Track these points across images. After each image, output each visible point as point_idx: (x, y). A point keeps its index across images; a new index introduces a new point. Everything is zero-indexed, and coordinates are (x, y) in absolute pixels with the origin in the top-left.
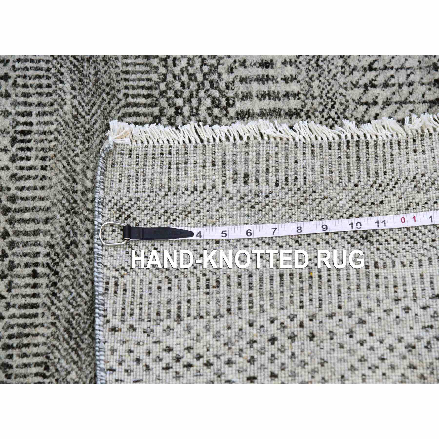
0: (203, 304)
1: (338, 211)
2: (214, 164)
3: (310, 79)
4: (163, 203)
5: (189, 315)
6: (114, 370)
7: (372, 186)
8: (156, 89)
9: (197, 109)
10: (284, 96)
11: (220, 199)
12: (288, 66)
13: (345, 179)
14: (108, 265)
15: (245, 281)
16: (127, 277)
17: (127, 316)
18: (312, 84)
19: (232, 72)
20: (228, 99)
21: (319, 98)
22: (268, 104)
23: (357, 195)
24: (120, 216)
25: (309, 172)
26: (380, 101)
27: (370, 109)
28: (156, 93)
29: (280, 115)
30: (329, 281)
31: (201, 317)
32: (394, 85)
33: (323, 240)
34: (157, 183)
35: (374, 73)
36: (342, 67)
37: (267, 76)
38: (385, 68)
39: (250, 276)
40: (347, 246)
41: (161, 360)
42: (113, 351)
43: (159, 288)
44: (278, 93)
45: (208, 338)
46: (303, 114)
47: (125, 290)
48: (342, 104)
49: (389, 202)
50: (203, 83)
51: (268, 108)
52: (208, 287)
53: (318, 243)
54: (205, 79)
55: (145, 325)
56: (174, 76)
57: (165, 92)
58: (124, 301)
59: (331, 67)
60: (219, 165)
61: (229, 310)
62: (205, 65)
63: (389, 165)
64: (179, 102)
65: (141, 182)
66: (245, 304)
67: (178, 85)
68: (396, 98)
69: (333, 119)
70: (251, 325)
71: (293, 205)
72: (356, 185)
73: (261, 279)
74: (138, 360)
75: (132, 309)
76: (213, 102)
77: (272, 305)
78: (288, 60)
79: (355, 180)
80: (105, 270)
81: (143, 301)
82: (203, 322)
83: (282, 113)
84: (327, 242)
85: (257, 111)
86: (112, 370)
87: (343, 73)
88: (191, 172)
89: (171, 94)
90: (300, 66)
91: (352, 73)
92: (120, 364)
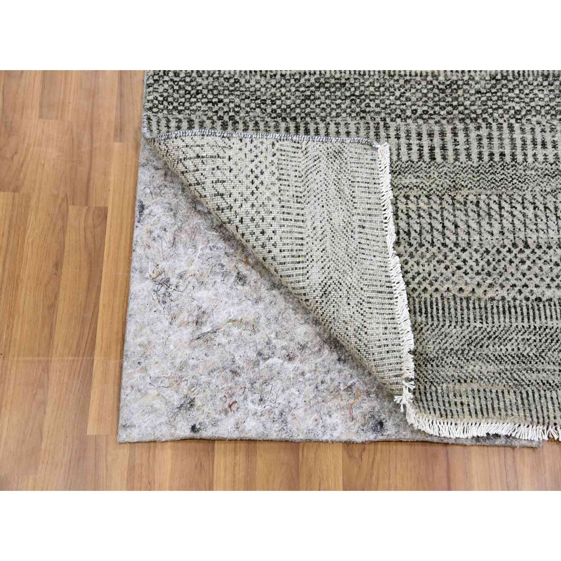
0: (287, 193)
1: (343, 276)
2: (369, 209)
3: (536, 170)
4: (344, 177)
5: (281, 185)
6: (251, 143)
7: (361, 299)
8: (524, 79)
9: (513, 101)
10: (525, 153)
11: (348, 211)
12: (544, 157)
13: (366, 282)
14: (309, 144)
15: (300, 218)
16: (302, 154)
17: (280, 152)
18: (533, 170)
19: (537, 124)
20: (520, 119)
21: (524, 173)
22: (519, 143)
23: (355, 289)
24: (336, 153)
25: (368, 262)
26: (525, 211)
27: (519, 204)
28: (521, 78)
29: (512, 149)
30: (296, 268)
31: (280, 191)
32: (536, 220)
33: (325, 265)
34: (356, 174)
35: (543, 209)
36: (545, 191)
37: (536, 145)
38: (547, 217)
39: (303, 221)
40: (320, 280)
41: (256, 168)
42: (262, 143)
43: (296, 171)
44: (526, 150)
45: (268, 194)
46: (514, 163)
47: (295, 153)
48: (522, 187)
49: (349, 309)
50: (529, 106)
51: (516, 142)
52: (297, 197)
53: (322, 262)
54: (532, 107)
55: (276, 161)
56: (532, 90)
57: (522, 84)
58: (289, 151)
59: (545, 183)
60: (369, 212)
61: (283, 207)
62: (541, 108)
63: (375, 311)
64: (517, 91)
65: (356, 165)
66: (286, 216)
67: (527, 91)
68: (528, 221)
69: (511, 181)
70: (273, 219)
71: (347, 250)
72: (362, 289)
73: (301, 227)
74: (256, 156)
75: (284, 155)
76: (518, 111)
77: (284, 232)
78: (547, 157)
79: (365, 288)
80: (305, 142)
81: (289, 162)
82: (277, 192)
83: (514, 151)
84: (323, 268)
85: (514, 136)
86: (252, 141)
87: (541, 191)
88: (364, 195)
89: (521, 87)
90: (544, 164)
91: (542, 196)
92: (255, 147)
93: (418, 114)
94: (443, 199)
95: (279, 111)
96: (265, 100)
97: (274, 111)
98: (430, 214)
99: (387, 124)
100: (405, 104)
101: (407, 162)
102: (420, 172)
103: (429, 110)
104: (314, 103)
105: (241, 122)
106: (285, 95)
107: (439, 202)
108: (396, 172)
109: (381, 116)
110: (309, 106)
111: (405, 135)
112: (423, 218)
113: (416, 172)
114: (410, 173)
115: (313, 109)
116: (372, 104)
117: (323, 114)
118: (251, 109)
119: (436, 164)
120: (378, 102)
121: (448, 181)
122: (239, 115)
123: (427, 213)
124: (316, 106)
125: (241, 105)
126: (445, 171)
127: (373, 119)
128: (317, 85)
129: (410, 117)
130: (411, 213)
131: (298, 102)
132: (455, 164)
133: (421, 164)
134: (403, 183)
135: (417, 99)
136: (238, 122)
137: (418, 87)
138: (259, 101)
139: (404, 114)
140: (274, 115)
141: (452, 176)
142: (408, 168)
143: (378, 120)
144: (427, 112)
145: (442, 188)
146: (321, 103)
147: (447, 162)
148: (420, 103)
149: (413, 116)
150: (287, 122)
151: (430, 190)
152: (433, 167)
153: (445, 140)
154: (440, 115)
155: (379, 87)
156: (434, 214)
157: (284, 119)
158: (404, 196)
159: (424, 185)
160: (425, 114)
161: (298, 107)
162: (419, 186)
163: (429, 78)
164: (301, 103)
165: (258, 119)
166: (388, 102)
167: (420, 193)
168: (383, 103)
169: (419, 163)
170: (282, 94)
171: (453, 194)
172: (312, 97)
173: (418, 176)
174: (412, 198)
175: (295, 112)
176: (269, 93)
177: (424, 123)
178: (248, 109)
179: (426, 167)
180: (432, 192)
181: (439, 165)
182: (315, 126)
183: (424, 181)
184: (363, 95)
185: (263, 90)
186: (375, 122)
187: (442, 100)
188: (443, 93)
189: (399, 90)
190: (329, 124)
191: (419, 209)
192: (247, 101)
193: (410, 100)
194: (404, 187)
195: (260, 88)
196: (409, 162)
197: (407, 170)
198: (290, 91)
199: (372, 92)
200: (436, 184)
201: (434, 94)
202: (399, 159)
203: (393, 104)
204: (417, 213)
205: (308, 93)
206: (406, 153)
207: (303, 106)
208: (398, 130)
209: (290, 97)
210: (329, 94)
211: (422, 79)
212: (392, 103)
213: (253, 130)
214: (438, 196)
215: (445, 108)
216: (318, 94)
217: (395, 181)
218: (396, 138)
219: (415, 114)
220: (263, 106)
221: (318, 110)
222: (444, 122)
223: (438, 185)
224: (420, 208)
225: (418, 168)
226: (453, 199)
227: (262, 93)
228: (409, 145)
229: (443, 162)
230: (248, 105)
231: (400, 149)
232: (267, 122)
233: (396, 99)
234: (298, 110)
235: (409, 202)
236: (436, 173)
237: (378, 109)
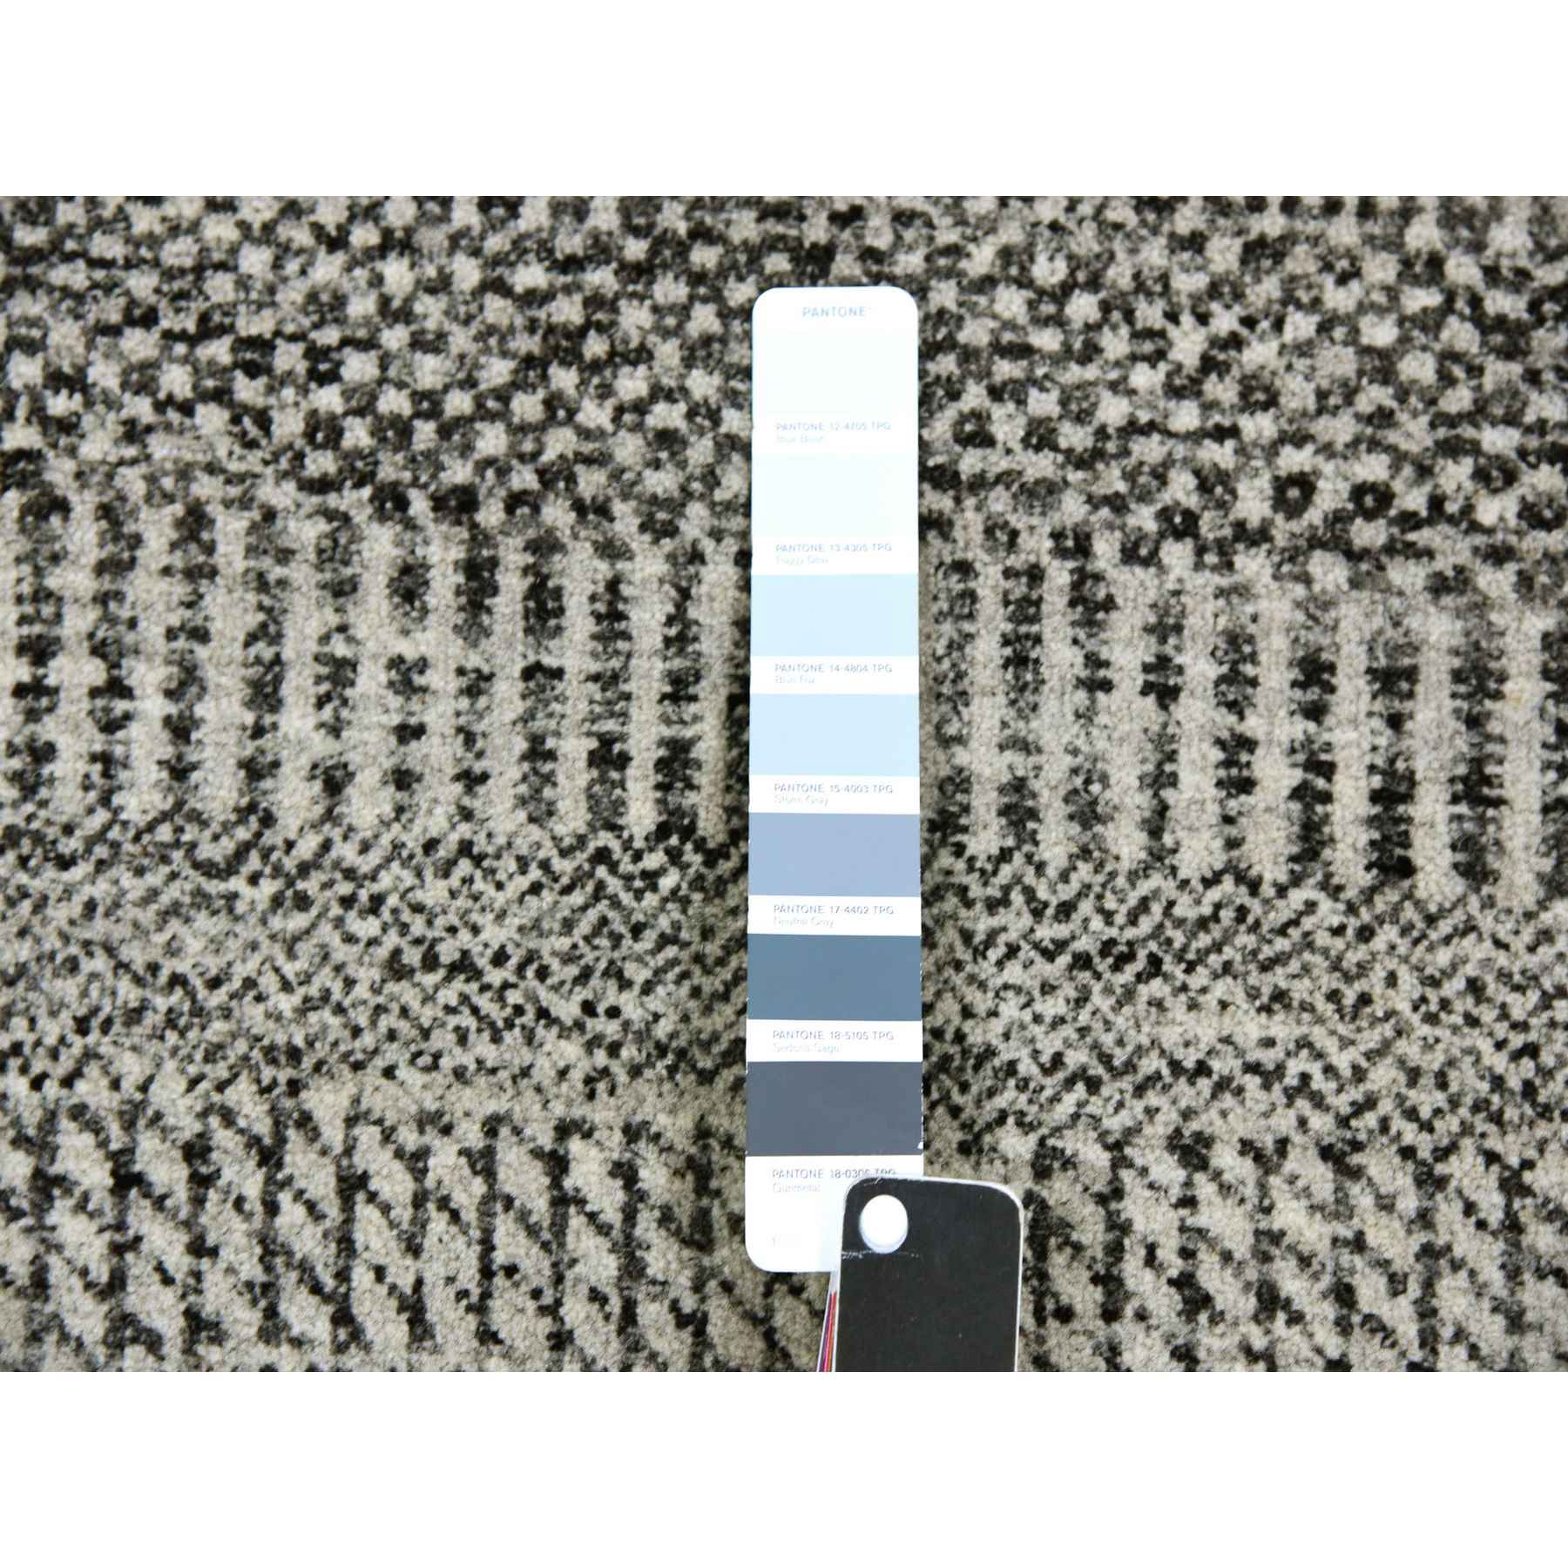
93: (1314, 516)
94: (1441, 1183)
95: (357, 434)
96: (264, 345)
97: (323, 431)
98: (1344, 1294)
99: (1098, 577)
100: (1234, 432)
101: (1210, 882)
102: (1294, 966)
103: (1398, 486)
104: (605, 392)
105: (84, 504)
106: (404, 315)
107: (1409, 1203)
108: (1129, 957)
109: (1055, 519)
110: (571, 413)
111: (1213, 671)
112: (1296, 1318)
113: (1266, 967)
114: (1227, 967)
115: (601, 434)
116: (1007, 425)
117: (662, 482)
118: (160, 407)
119: (1409, 913)
120: (1043, 403)
121: (1486, 1046)
122: (72, 452)
123: (1326, 1281)
124: (620, 410)
125: (93, 374)
126: (1470, 970)
127: (1001, 536)
128: (636, 249)
129: (1257, 537)
130: (1211, 1276)
131: (497, 371)
132: (1546, 918)
133: (1311, 907)
134: (1170, 1037)
135: (1322, 395)
136: (63, 507)
137: (1339, 299)
138: (219, 350)
139: (1222, 506)
140: (321, 463)
141: (1517, 1014)
142: (1216, 932)
143: (1036, 545)
144: (1384, 496)
145: (1440, 1099)
146: (659, 393)
147: (1489, 903)
148: (1341, 428)
149: (1283, 530)
150: (410, 525)
151: (1359, 1109)
152: (1387, 934)
153: (1494, 727)
154: (1475, 527)
155: (1065, 290)
156: (1370, 1291)
157: (391, 502)
158: (1175, 1143)
159: (1315, 1069)
160: (1370, 516)
161: (492, 417)
162: (1280, 1069)
163: (1423, 235)
164: (518, 384)
165: (206, 488)
166: (1113, 411)
167: (1284, 1122)
168: (1081, 418)
169: (1297, 897)
170: (385, 301)
171: (1512, 1149)
172: (595, 346)
173: (1280, 996)
174: (1225, 1158)
175: (466, 449)
176: (292, 295)
177: (1355, 584)
178: (142, 408)
179: (1338, 931)
180: (1370, 1120)
181: (1431, 920)
182: (603, 569)
183: (1319, 1035)
184: (950, 344)
185: (255, 260)
186: (1015, 561)
187: (1498, 411)
188: (1509, 353)
189: (1203, 319)
190: (697, 557)
191: (1269, 1241)
192: (139, 344)
193: (1272, 401)
194: (1176, 1067)
195: (234, 250)
196: (1228, 883)
197: (1204, 940)
198: (441, 285)
199: (1010, 325)
200: (1401, 1062)
201: (1450, 356)
202: (1159, 857)
203: (1151, 427)
204: (1252, 1274)
205: (568, 311)
206: (1213, 810)
207: (527, 406)
208: (1166, 627)
209: (441, 336)
210: (715, 326)
211: (1369, 240)
212: (1144, 417)
213: (167, 571)
214: (1408, 1153)
215: (1510, 478)
216: (634, 319)
217: (1120, 1021)
218: (1147, 689)
219: (1294, 511)
220: (247, 390)
221: (628, 449)
222: (1496, 582)
223: (1414, 1076)
224: (1276, 1237)
225: (1282, 931)
226: (1513, 1185)
227: (243, 283)
228: (1237, 747)
229: (1461, 901)
230: (141, 378)
231: (1173, 780)
232: (270, 515)
233: (1174, 391)
234: (492, 440)
235: (1205, 1188)
236: (1407, 979)
237: (1040, 466)
